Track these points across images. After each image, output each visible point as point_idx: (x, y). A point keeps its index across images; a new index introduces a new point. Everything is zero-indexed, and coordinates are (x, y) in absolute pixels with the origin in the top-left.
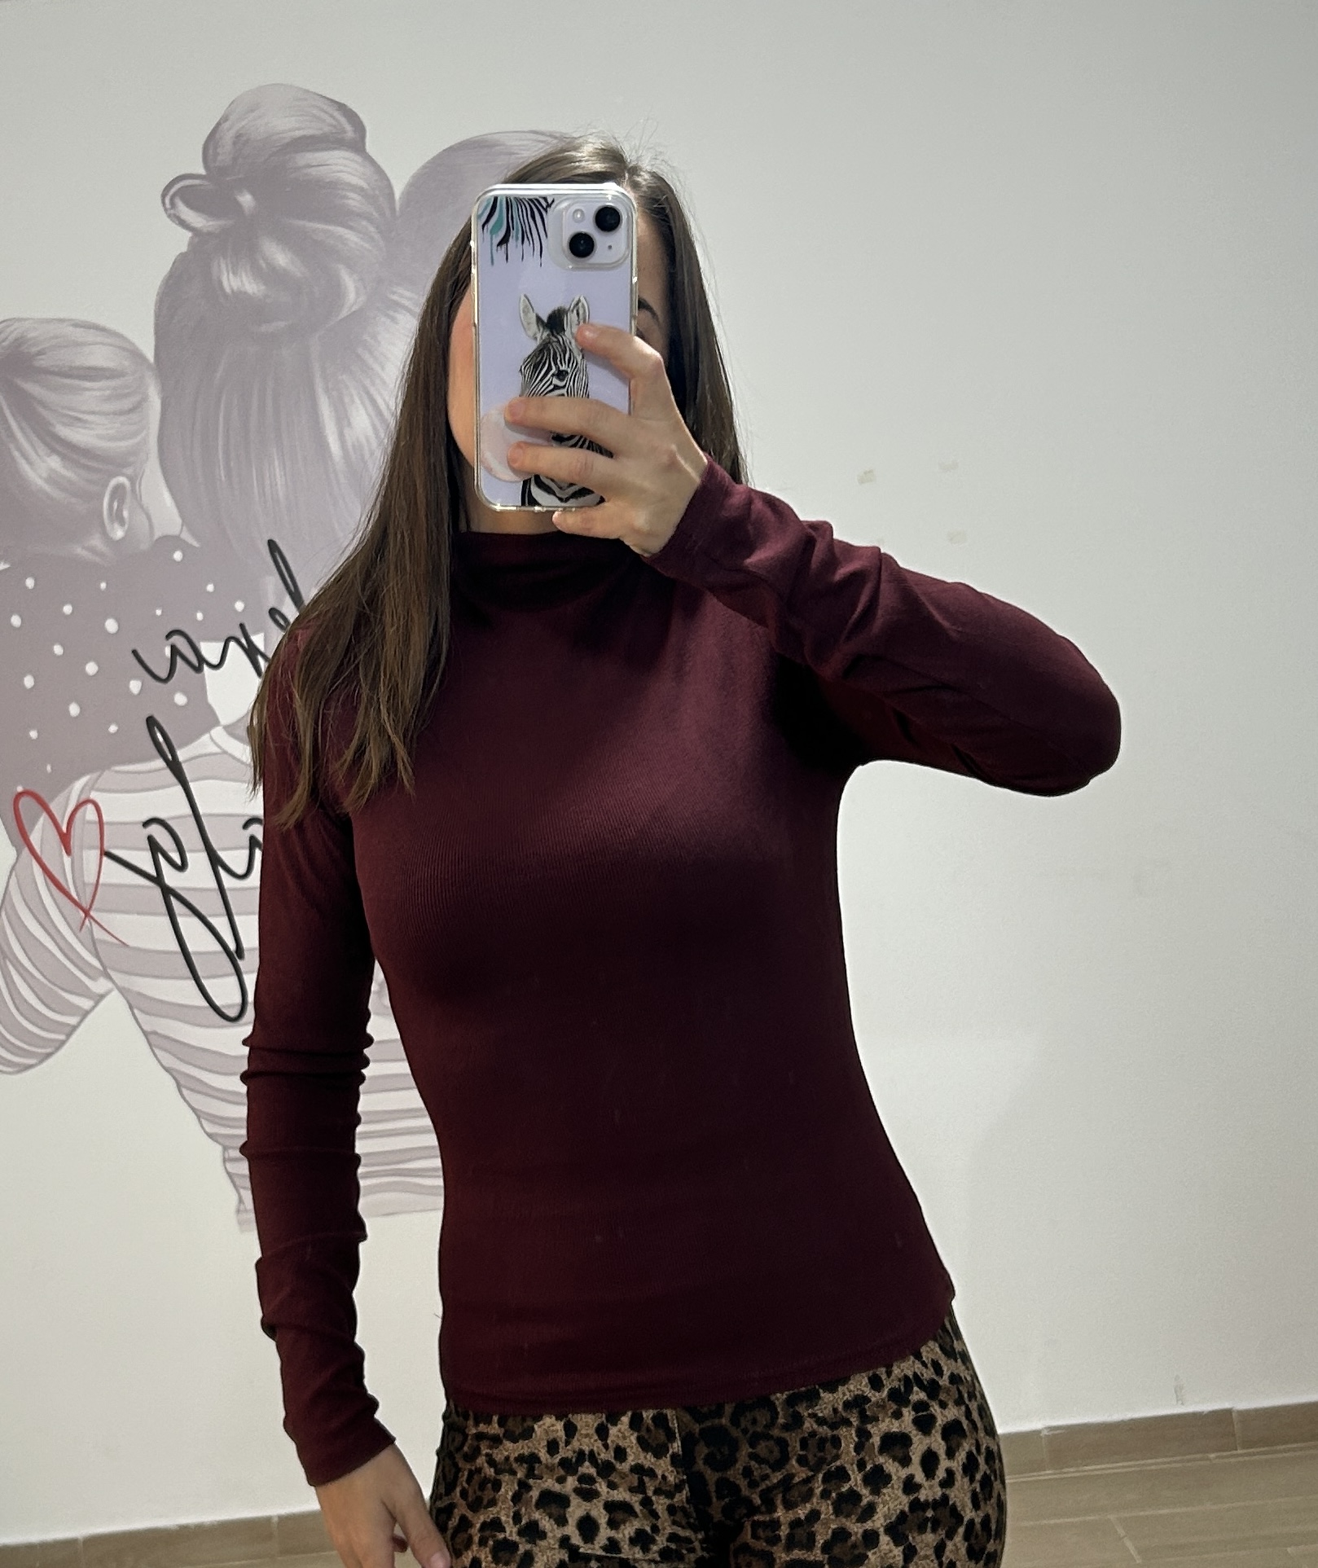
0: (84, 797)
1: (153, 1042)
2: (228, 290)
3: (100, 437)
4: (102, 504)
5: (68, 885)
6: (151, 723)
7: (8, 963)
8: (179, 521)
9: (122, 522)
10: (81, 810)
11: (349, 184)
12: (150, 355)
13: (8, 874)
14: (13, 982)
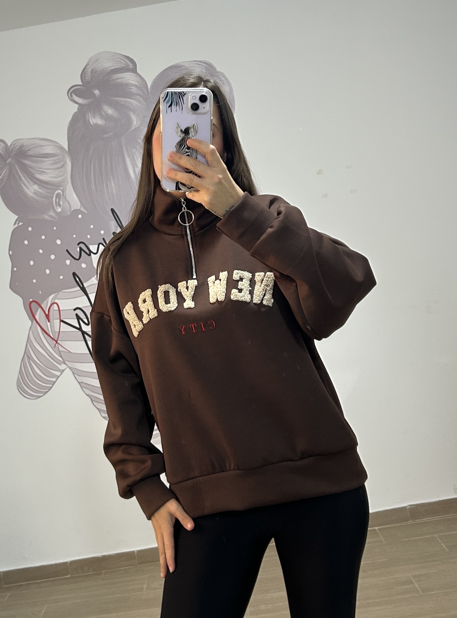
0: (53, 302)
1: (82, 386)
2: (92, 123)
3: (51, 177)
4: (53, 200)
5: (50, 333)
6: (74, 274)
7: (31, 361)
8: (80, 204)
9: (60, 206)
10: (52, 306)
11: (132, 84)
12: (66, 148)
13: (29, 330)
14: (33, 367)
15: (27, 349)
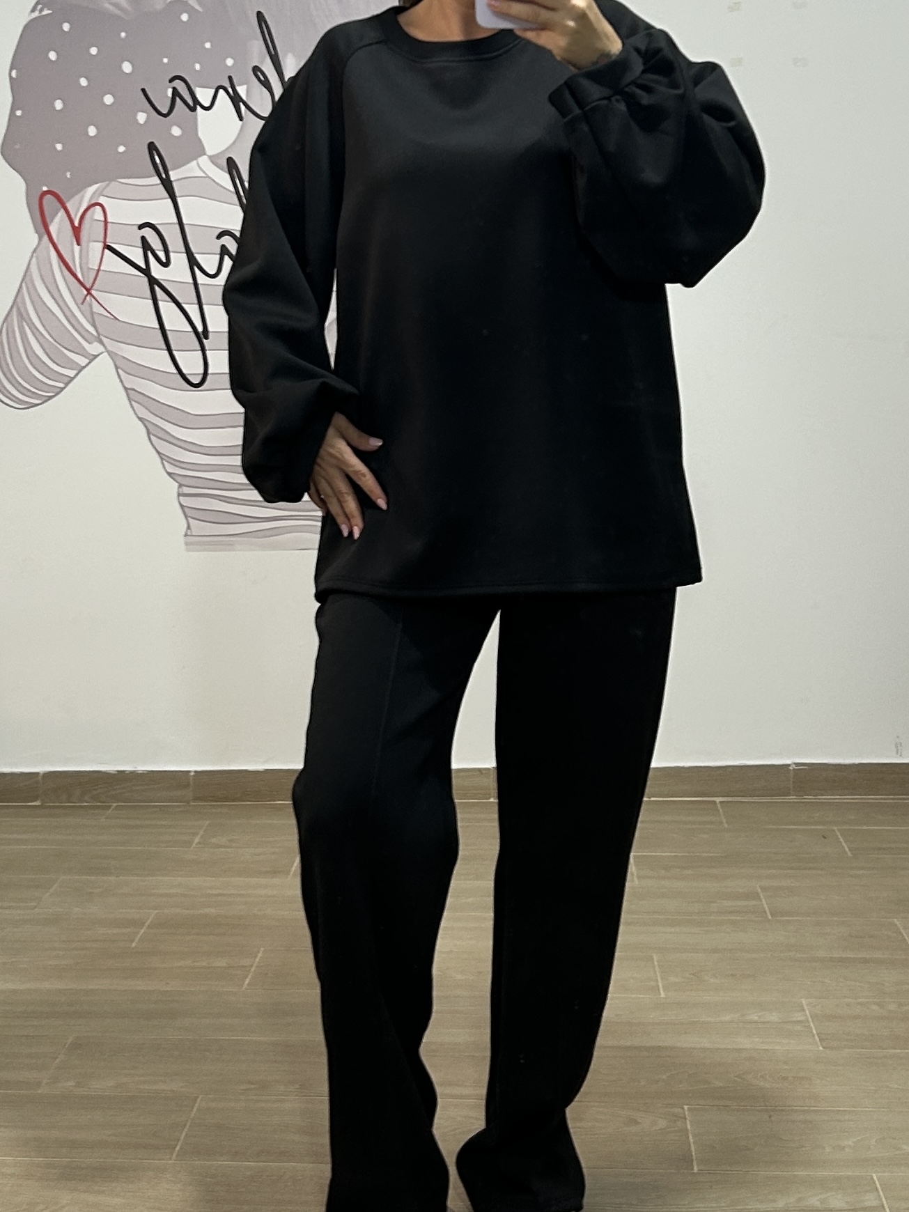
0: (93, 202)
1: (131, 396)
5: (76, 269)
7: (24, 323)
13: (30, 254)
14: (28, 339)
15: (19, 297)
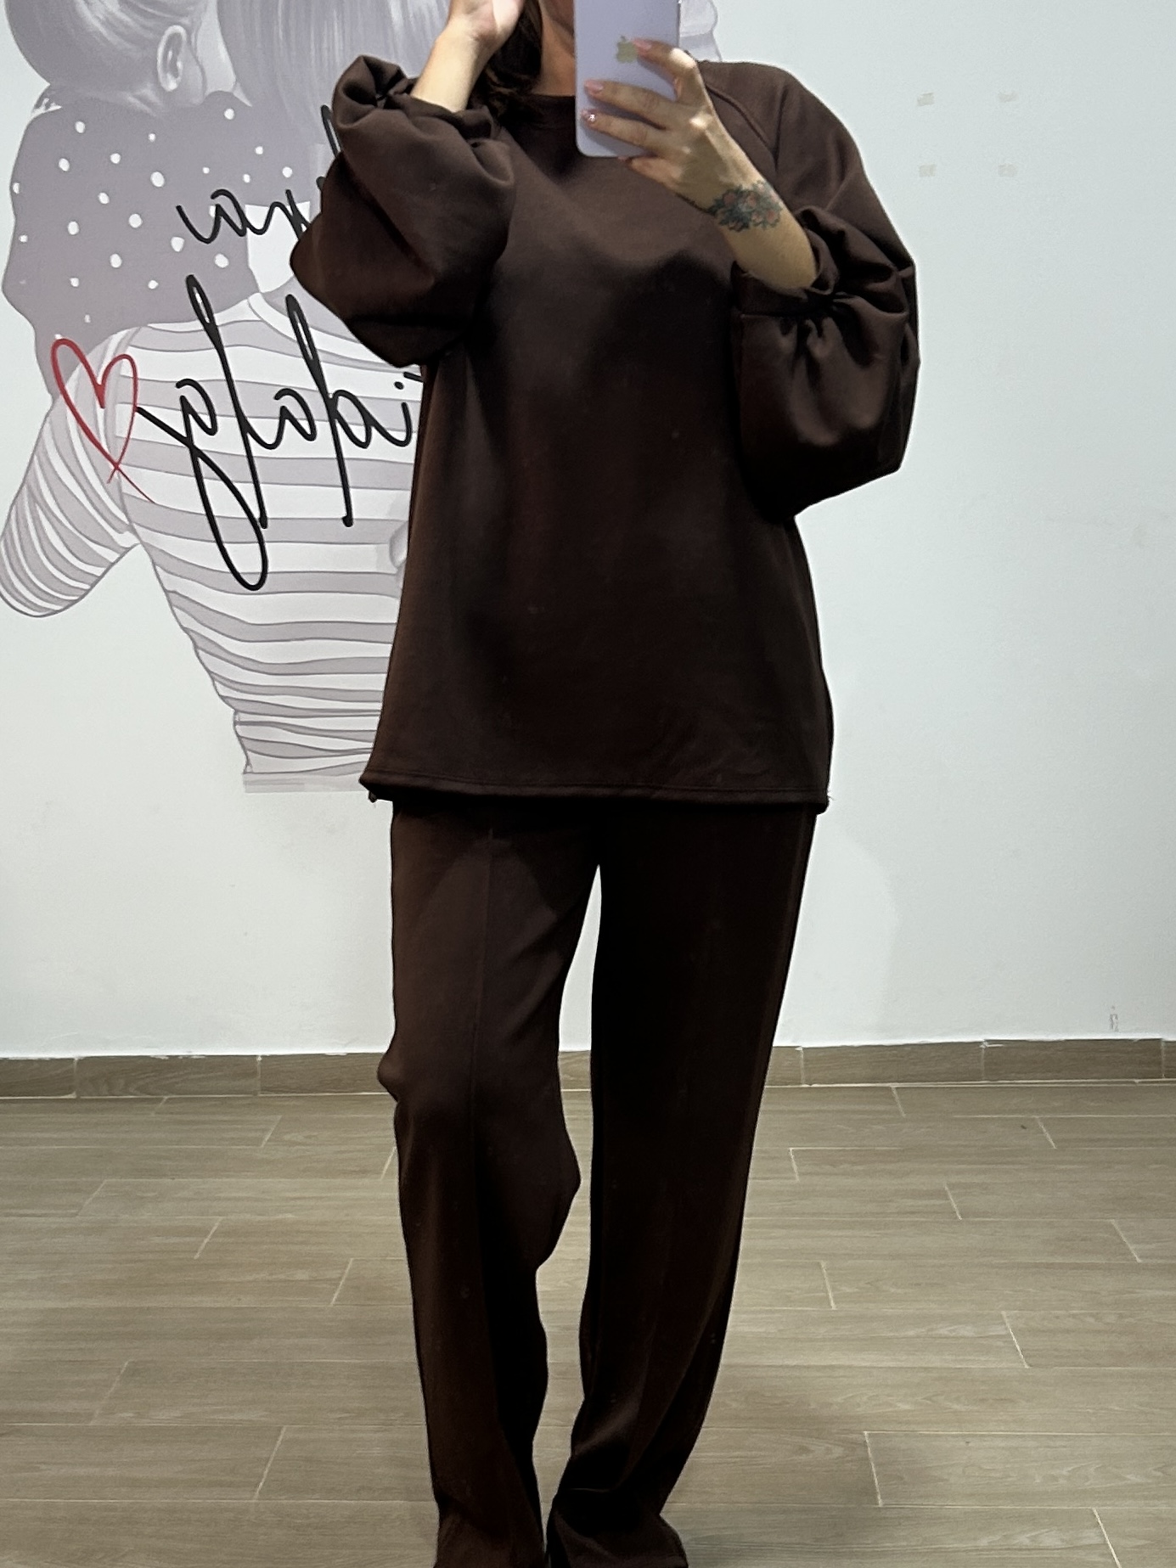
4: (156, 52)
7: (38, 508)
8: (232, 77)
10: (118, 363)
13: (41, 422)
15: (30, 473)
